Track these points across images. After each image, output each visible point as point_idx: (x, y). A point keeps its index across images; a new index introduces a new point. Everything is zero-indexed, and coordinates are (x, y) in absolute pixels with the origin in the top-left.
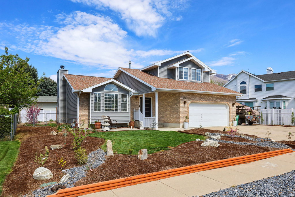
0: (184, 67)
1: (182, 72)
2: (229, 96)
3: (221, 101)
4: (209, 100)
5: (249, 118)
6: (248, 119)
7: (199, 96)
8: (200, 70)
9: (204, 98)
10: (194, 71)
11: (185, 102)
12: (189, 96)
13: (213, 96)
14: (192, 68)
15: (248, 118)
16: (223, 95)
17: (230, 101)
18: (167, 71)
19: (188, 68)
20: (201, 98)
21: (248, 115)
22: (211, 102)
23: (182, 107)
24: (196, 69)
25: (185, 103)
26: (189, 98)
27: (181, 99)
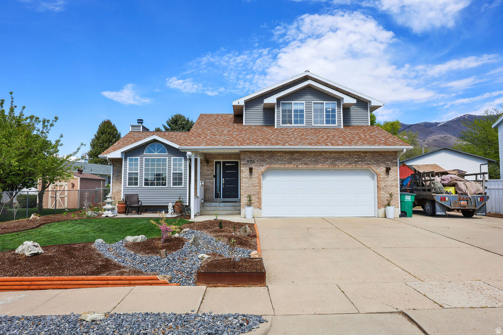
0: (293, 102)
1: (290, 111)
2: (374, 152)
3: (350, 163)
4: (317, 162)
5: (445, 199)
6: (443, 203)
7: (288, 157)
8: (336, 102)
9: (301, 159)
10: (319, 106)
11: (250, 168)
12: (263, 156)
13: (327, 155)
14: (313, 102)
15: (441, 200)
16: (356, 152)
17: (378, 163)
18: (262, 113)
19: (304, 102)
20: (294, 160)
21: (442, 193)
22: (320, 166)
23: (245, 178)
24: (325, 102)
25: (251, 170)
26: (262, 161)
27: (244, 164)
